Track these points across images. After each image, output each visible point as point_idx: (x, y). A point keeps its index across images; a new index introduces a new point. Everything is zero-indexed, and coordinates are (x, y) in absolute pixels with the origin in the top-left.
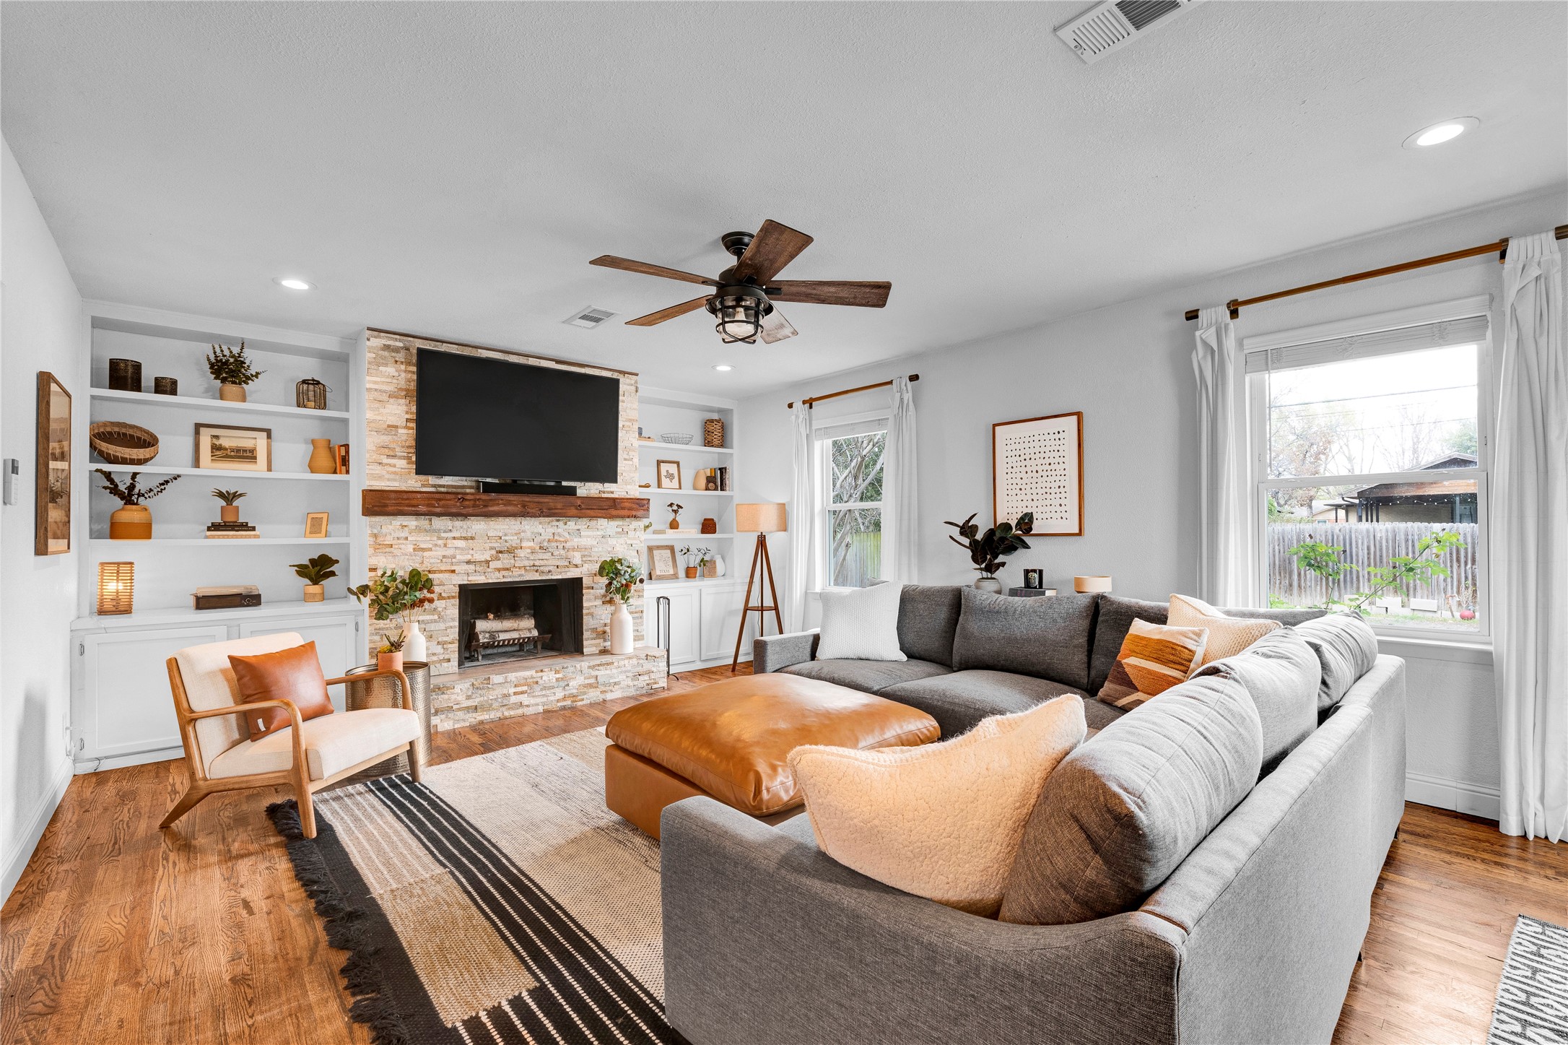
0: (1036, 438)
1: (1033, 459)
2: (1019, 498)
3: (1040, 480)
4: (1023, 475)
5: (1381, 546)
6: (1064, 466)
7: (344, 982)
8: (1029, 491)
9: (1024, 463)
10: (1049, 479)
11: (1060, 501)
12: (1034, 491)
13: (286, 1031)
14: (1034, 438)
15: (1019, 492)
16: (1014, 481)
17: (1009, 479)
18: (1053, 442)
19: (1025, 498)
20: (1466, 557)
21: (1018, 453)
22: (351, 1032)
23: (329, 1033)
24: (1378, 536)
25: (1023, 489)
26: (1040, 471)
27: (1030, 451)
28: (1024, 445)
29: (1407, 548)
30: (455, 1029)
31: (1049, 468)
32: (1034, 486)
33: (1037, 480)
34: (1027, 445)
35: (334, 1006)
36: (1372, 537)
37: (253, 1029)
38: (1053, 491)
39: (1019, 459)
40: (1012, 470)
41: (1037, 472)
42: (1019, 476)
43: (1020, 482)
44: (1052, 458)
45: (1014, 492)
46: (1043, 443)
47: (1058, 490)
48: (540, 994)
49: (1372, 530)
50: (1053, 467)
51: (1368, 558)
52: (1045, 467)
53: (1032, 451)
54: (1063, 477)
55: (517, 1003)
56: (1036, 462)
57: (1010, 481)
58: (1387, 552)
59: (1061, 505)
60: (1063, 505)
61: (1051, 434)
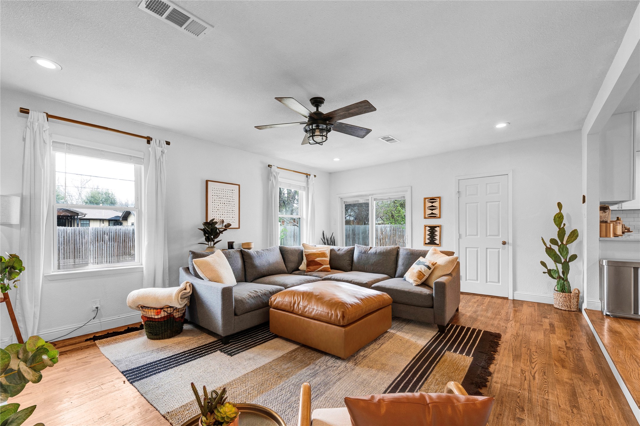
0: (225, 190)
1: (223, 198)
2: (217, 213)
3: (225, 207)
4: (219, 204)
5: (69, 236)
6: (234, 203)
7: (488, 384)
8: (221, 211)
9: (219, 199)
10: (229, 207)
11: (233, 216)
12: (223, 211)
13: (510, 382)
14: (223, 190)
15: (217, 211)
16: (215, 206)
17: (213, 205)
18: (230, 194)
19: (220, 213)
20: (100, 239)
21: (217, 195)
22: (494, 372)
23: (500, 375)
24: (68, 231)
25: (219, 210)
26: (225, 203)
27: (222, 195)
28: (220, 192)
29: (79, 237)
30: (472, 356)
31: (229, 203)
32: (223, 209)
33: (224, 207)
34: (221, 192)
35: (494, 379)
36: (65, 233)
37: (520, 389)
38: (230, 212)
39: (217, 197)
40: (215, 201)
41: (224, 204)
42: (217, 204)
43: (218, 207)
44: (230, 199)
45: (215, 211)
46: (227, 193)
47: (232, 212)
48: (449, 349)
49: (65, 229)
50: (230, 202)
51: (64, 241)
52: (228, 202)
53: (223, 195)
54: (233, 207)
55: (455, 351)
56: (224, 200)
57: (214, 206)
58: (72, 238)
59: (233, 217)
60: (234, 217)
61: (230, 190)
